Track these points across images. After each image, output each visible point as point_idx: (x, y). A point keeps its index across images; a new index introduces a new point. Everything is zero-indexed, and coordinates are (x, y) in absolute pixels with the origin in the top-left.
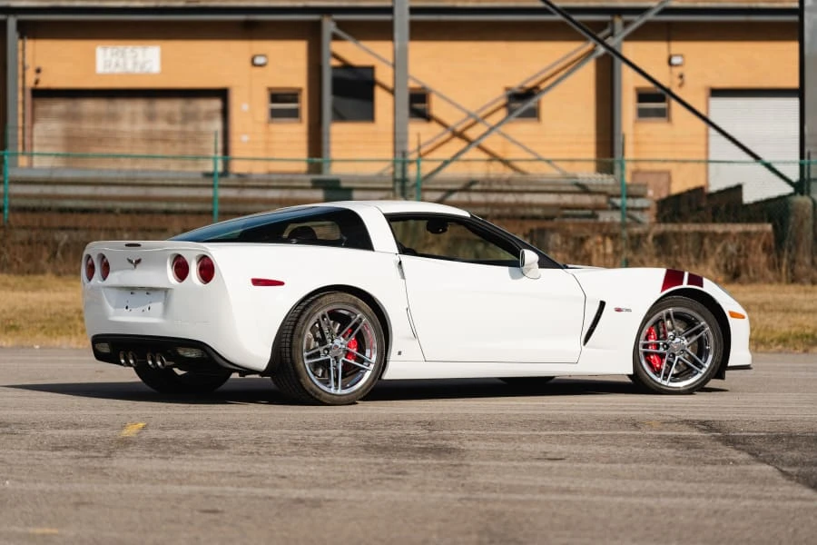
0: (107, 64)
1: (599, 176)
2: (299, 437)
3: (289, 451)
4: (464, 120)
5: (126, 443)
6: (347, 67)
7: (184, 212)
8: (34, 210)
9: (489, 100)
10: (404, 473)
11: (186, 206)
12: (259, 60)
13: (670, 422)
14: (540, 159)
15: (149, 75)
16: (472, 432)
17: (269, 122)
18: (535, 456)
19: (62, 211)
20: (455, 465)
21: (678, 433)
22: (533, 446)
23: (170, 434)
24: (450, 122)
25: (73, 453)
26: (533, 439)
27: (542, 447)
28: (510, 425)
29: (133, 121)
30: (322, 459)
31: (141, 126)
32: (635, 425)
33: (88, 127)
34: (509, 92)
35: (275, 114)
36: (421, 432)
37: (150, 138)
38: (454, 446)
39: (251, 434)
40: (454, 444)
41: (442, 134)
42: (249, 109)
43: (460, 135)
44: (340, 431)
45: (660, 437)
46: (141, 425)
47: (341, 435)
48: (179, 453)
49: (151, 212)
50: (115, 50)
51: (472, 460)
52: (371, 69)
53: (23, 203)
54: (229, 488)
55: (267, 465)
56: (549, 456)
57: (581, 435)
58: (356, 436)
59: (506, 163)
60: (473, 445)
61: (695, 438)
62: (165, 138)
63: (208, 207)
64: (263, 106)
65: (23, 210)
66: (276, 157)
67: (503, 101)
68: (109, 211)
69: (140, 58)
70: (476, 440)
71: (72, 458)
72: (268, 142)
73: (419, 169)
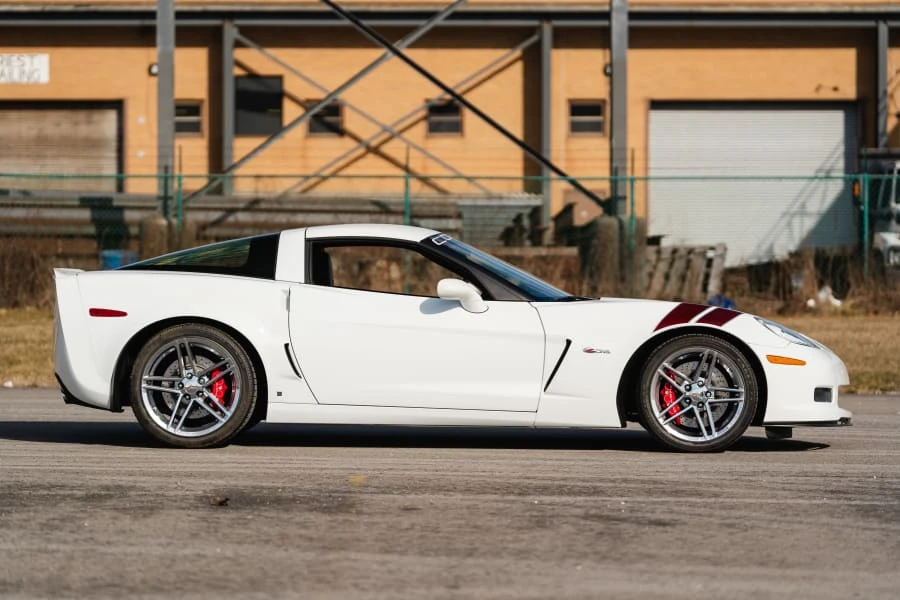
1: (527, 195)
4: (379, 135)
6: (252, 76)
9: (408, 112)
12: (156, 68)
14: (460, 177)
15: (37, 85)
24: (365, 136)
34: (429, 104)
41: (356, 149)
42: (144, 124)
43: (375, 151)
52: (279, 79)
59: (425, 180)
67: (423, 113)
73: (180, 185)
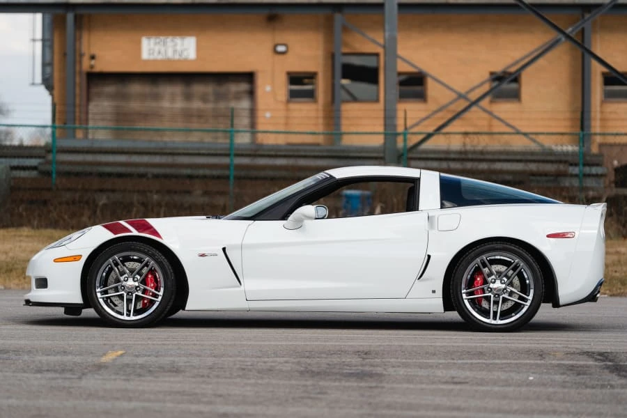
0: (151, 51)
2: (249, 364)
3: (235, 374)
5: (100, 367)
7: (205, 177)
8: (77, 174)
10: (326, 393)
11: (207, 172)
12: (281, 49)
13: (574, 353)
14: (518, 133)
15: (186, 61)
16: (399, 360)
17: (288, 102)
18: (444, 380)
19: (101, 175)
20: (371, 387)
21: (575, 362)
22: (444, 372)
23: (140, 360)
25: (50, 375)
26: (447, 367)
27: (453, 373)
28: (434, 354)
29: (173, 100)
30: (260, 382)
31: (179, 104)
32: (541, 355)
33: (135, 105)
34: (494, 76)
35: (293, 95)
36: (355, 360)
37: (188, 115)
38: (378, 372)
39: (210, 361)
40: (379, 370)
42: (272, 89)
44: (285, 359)
45: (559, 365)
46: (120, 352)
47: (286, 362)
48: (140, 375)
49: (176, 177)
50: (158, 40)
51: (388, 383)
52: (377, 55)
53: (67, 168)
54: (169, 405)
55: (210, 386)
56: (455, 380)
57: (491, 364)
58: (299, 363)
60: (395, 371)
61: (588, 367)
62: (200, 115)
63: (226, 172)
64: (283, 88)
65: (68, 174)
66: (293, 131)
68: (142, 176)
69: (179, 48)
70: (399, 366)
71: (50, 379)
72: (287, 118)
73: (405, 140)
